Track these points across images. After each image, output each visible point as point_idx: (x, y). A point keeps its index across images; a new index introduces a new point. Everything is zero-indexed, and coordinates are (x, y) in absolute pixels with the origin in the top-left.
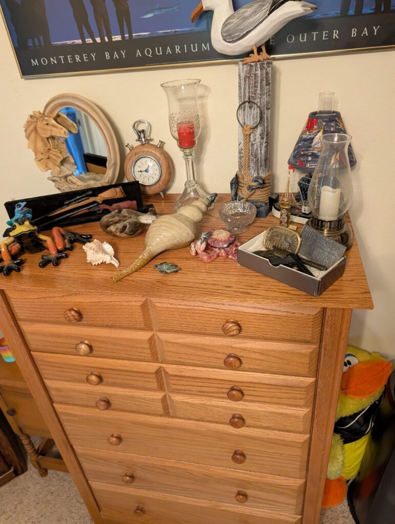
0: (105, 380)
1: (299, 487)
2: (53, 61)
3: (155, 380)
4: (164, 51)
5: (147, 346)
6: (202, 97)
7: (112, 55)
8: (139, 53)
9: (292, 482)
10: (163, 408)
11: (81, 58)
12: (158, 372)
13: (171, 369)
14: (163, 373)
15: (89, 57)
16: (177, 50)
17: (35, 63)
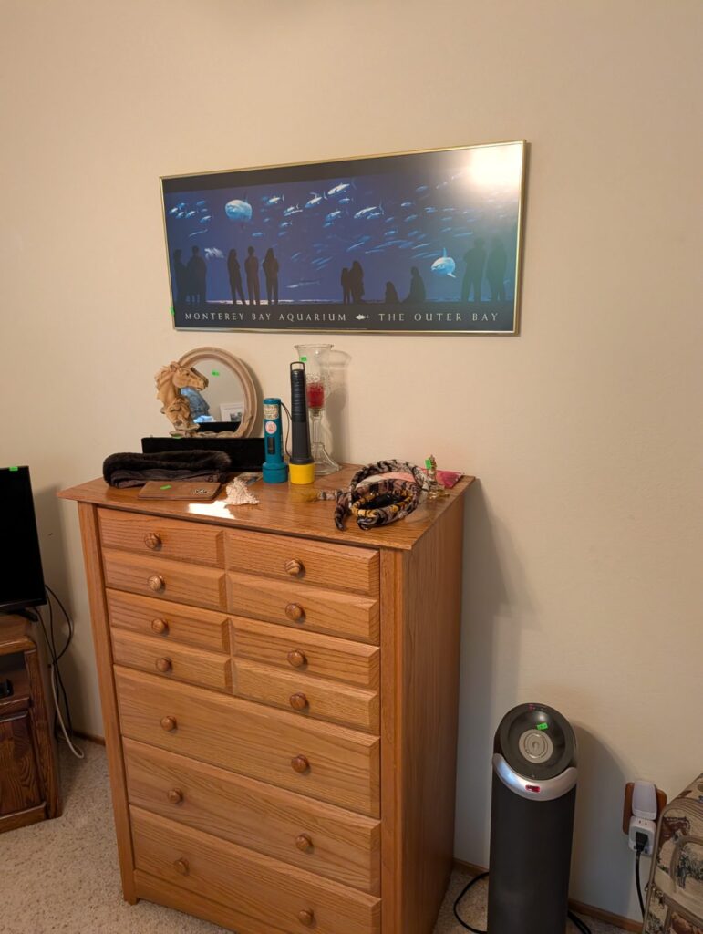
0: (172, 631)
1: (372, 830)
2: (205, 316)
3: (220, 635)
4: (305, 317)
5: (216, 587)
6: (343, 364)
7: (258, 316)
8: (282, 317)
9: (363, 821)
10: (226, 678)
11: (230, 316)
12: (225, 625)
13: (238, 622)
14: (230, 627)
15: (238, 316)
16: (317, 318)
17: (188, 316)
